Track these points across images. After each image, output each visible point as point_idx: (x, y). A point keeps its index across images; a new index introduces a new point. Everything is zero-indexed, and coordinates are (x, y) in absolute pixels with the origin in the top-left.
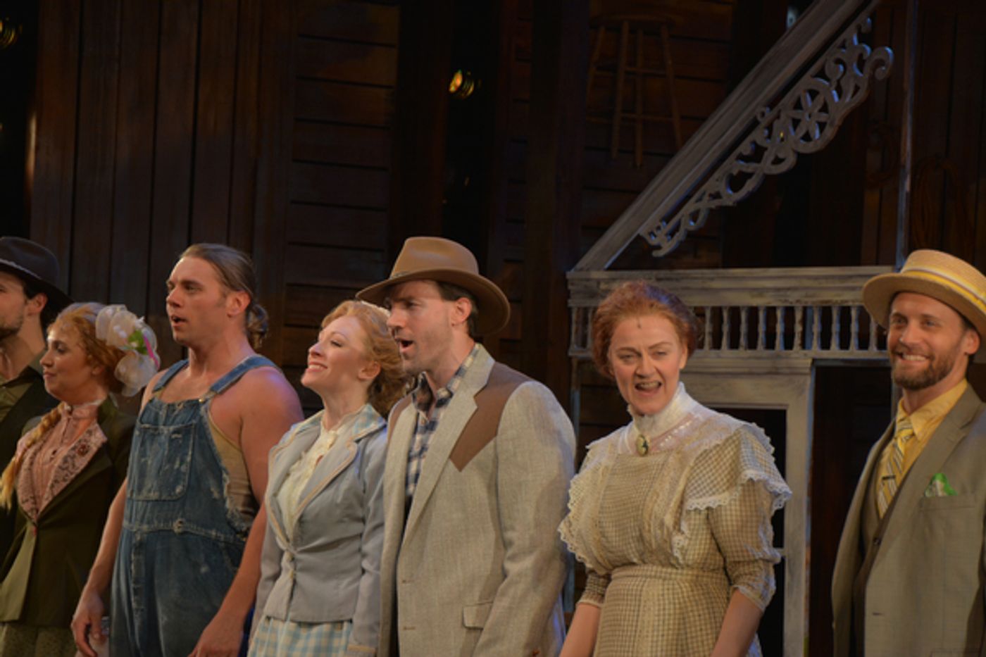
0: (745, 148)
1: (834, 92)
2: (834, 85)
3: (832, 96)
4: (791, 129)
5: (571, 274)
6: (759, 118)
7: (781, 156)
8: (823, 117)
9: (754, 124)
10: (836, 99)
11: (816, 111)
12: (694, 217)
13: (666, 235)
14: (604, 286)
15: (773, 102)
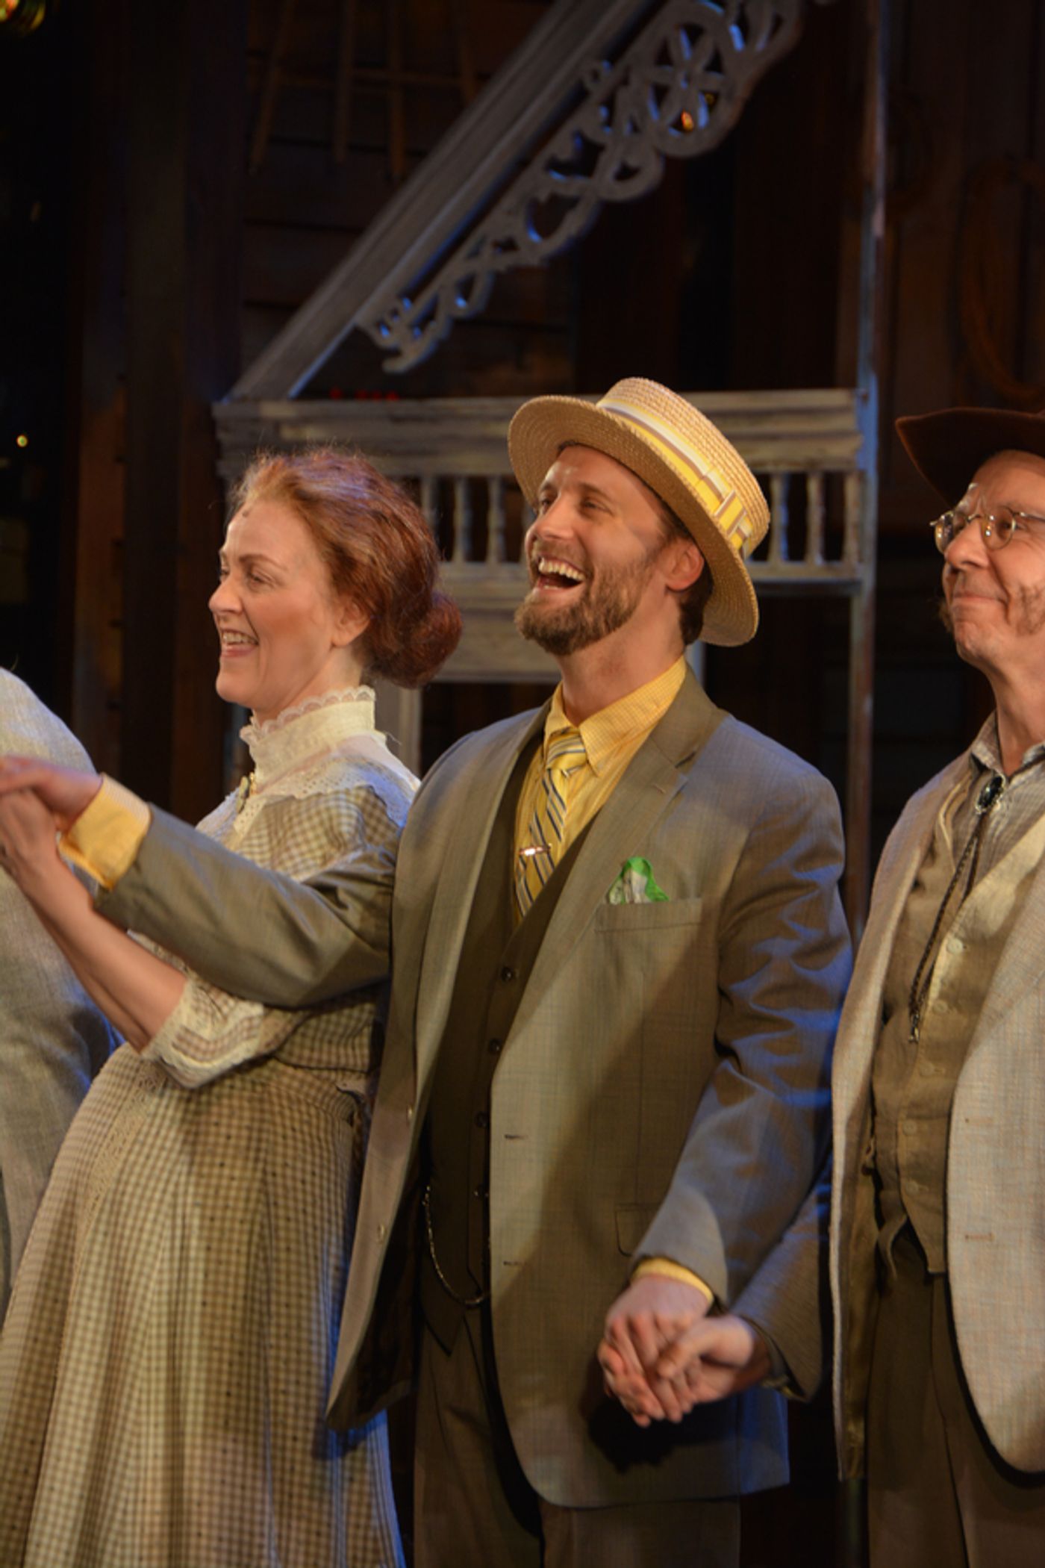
0: (563, 147)
1: (735, 30)
2: (734, 13)
3: (729, 38)
4: (651, 106)
5: (222, 409)
6: (589, 84)
7: (632, 162)
8: (714, 81)
9: (578, 97)
10: (738, 43)
11: (699, 68)
12: (466, 288)
13: (411, 327)
14: (288, 434)
15: (616, 51)
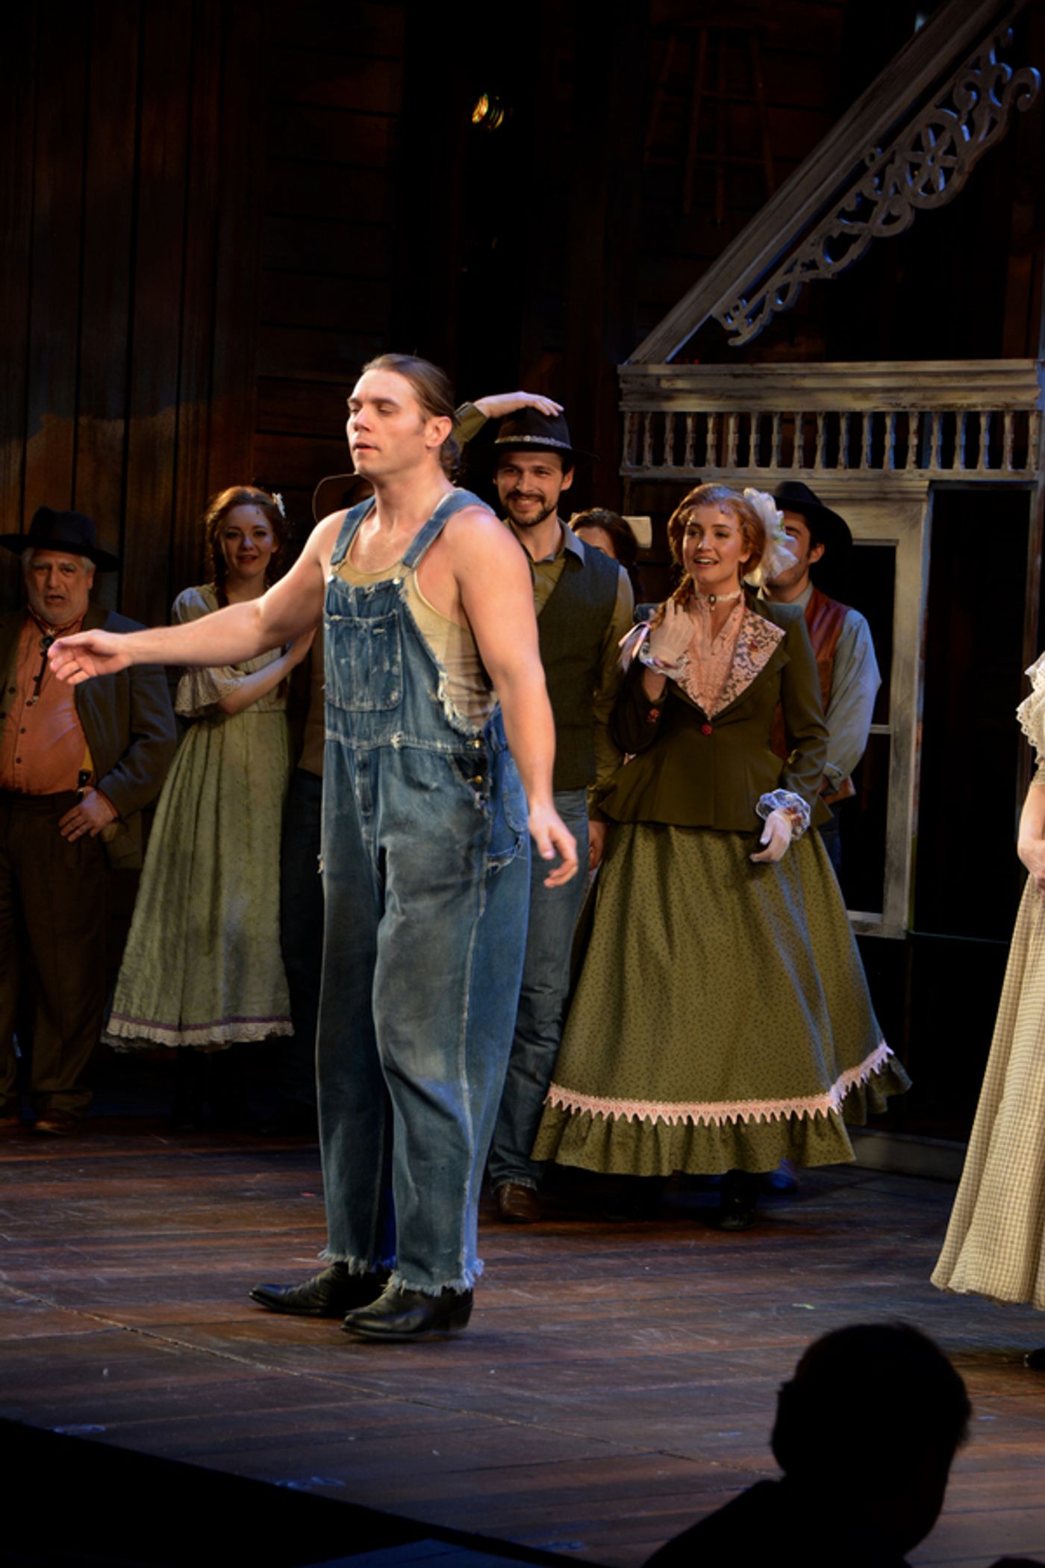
0: (849, 202)
1: (964, 128)
2: (965, 118)
3: (962, 133)
4: (908, 177)
5: (623, 368)
6: (868, 162)
7: (894, 212)
8: (950, 161)
9: (859, 172)
10: (967, 137)
11: (941, 153)
12: (783, 292)
13: (746, 317)
14: (665, 384)
15: (886, 141)
